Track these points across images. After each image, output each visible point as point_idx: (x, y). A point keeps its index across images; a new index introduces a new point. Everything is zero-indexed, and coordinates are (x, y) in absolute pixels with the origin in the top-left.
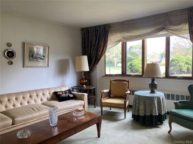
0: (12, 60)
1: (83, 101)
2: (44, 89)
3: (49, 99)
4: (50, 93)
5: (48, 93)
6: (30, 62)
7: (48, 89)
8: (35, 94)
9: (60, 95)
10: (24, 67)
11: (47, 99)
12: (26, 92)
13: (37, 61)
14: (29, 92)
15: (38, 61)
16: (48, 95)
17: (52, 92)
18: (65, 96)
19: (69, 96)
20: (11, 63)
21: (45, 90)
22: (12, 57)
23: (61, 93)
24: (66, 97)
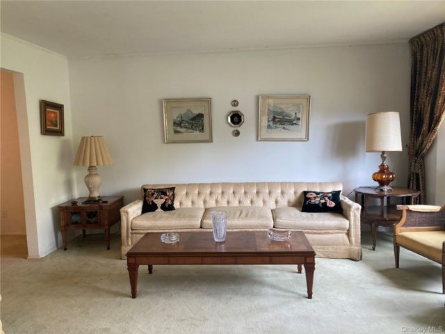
0: (238, 129)
1: (348, 222)
2: (286, 183)
3: (291, 204)
4: (295, 193)
5: (292, 191)
6: (270, 130)
7: (296, 184)
8: (267, 191)
9: (309, 198)
10: (257, 140)
11: (289, 202)
12: (252, 184)
13: (284, 128)
14: (257, 184)
15: (286, 129)
16: (292, 195)
17: (300, 191)
18: (317, 202)
19: (325, 203)
20: (237, 134)
21: (288, 186)
22: (238, 123)
23: (315, 195)
24: (318, 205)
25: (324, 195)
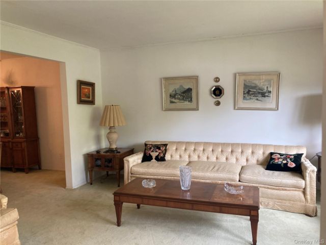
0: (219, 100)
2: (256, 145)
3: (260, 163)
4: (264, 153)
5: (261, 152)
6: (245, 101)
7: (265, 146)
8: (240, 150)
10: (235, 109)
11: (258, 161)
12: (227, 145)
13: (257, 100)
15: (259, 100)
16: (260, 155)
17: (268, 152)
20: (218, 104)
21: (257, 147)
22: (219, 95)
23: (279, 156)
25: (287, 156)
